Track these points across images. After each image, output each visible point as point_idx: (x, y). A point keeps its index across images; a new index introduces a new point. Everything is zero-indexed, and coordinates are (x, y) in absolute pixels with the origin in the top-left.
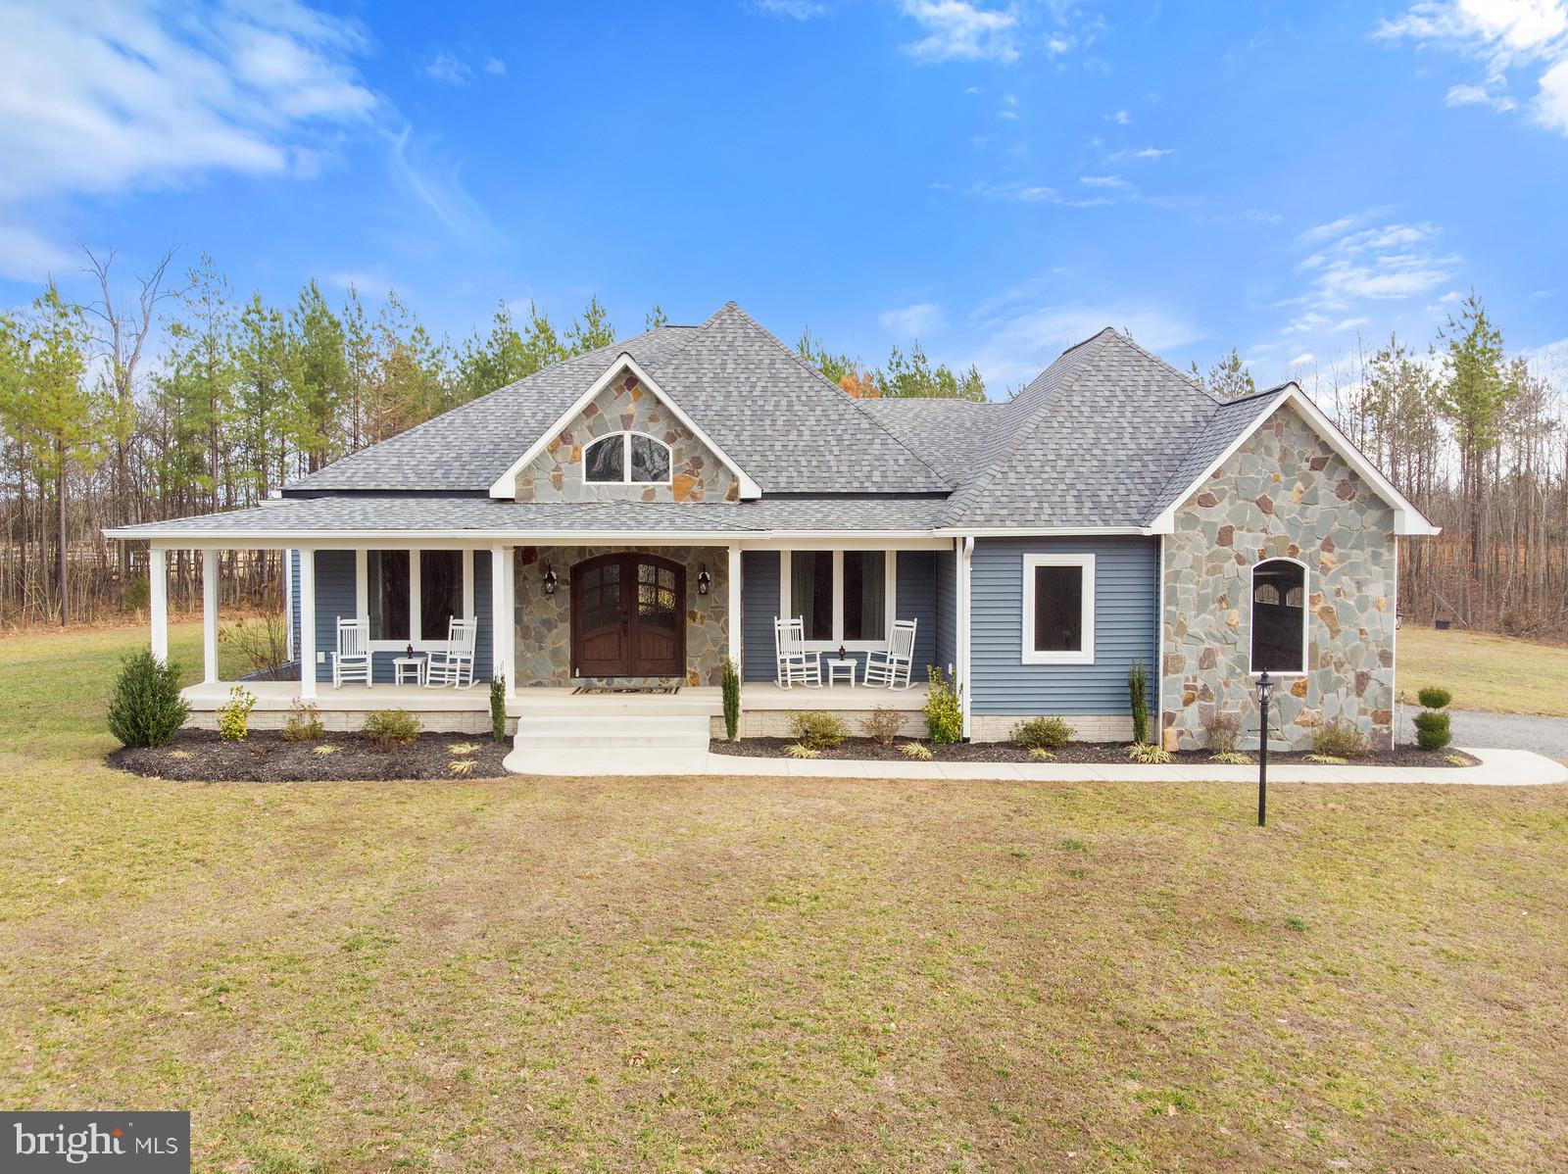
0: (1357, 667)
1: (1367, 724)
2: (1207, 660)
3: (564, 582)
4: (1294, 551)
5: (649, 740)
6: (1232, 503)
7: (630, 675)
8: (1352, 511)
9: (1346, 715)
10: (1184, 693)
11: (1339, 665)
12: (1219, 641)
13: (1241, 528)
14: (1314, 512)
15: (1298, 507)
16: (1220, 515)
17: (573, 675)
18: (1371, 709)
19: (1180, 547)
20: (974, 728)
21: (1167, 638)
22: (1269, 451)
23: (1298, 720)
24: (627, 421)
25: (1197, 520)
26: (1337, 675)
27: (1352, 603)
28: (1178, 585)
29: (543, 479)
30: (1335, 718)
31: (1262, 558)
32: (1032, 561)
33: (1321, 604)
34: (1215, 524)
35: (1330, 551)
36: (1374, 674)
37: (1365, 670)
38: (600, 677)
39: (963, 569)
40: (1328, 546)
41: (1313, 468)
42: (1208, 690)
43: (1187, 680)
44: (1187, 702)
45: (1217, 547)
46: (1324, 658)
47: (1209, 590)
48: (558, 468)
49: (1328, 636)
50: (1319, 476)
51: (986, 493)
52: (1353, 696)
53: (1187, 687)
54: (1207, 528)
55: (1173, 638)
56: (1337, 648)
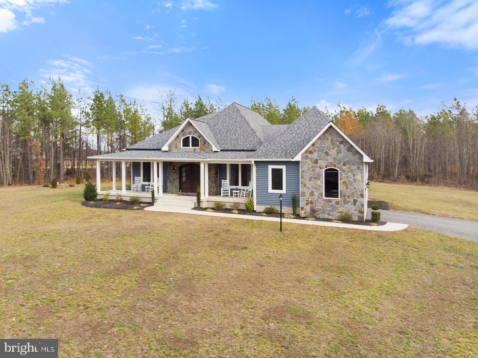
0: (354, 197)
1: (357, 214)
2: (312, 194)
3: (177, 170)
4: (335, 166)
5: (180, 205)
6: (318, 152)
7: (192, 192)
8: (351, 155)
9: (351, 211)
10: (306, 202)
11: (349, 197)
12: (315, 189)
13: (320, 160)
14: (340, 156)
15: (336, 154)
16: (315, 156)
17: (180, 191)
18: (358, 210)
19: (304, 164)
20: (257, 208)
21: (301, 188)
22: (328, 139)
23: (337, 211)
24: (190, 133)
25: (308, 157)
26: (348, 200)
27: (352, 180)
28: (304, 174)
29: (173, 146)
30: (348, 211)
31: (326, 167)
32: (270, 167)
33: (343, 180)
34: (313, 158)
35: (345, 166)
36: (358, 200)
37: (356, 199)
38: (185, 192)
39: (254, 169)
40: (344, 165)
41: (340, 144)
42: (312, 202)
43: (307, 199)
44: (307, 204)
45: (314, 164)
46: (344, 195)
47: (312, 176)
48: (176, 144)
49: (345, 189)
50: (342, 146)
51: (261, 150)
52: (353, 206)
53: (307, 201)
54: (311, 159)
55: (303, 187)
56: (348, 192)
